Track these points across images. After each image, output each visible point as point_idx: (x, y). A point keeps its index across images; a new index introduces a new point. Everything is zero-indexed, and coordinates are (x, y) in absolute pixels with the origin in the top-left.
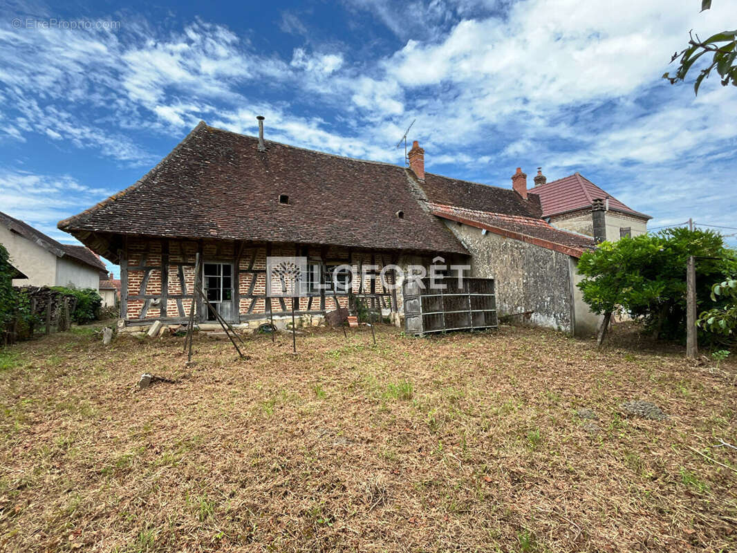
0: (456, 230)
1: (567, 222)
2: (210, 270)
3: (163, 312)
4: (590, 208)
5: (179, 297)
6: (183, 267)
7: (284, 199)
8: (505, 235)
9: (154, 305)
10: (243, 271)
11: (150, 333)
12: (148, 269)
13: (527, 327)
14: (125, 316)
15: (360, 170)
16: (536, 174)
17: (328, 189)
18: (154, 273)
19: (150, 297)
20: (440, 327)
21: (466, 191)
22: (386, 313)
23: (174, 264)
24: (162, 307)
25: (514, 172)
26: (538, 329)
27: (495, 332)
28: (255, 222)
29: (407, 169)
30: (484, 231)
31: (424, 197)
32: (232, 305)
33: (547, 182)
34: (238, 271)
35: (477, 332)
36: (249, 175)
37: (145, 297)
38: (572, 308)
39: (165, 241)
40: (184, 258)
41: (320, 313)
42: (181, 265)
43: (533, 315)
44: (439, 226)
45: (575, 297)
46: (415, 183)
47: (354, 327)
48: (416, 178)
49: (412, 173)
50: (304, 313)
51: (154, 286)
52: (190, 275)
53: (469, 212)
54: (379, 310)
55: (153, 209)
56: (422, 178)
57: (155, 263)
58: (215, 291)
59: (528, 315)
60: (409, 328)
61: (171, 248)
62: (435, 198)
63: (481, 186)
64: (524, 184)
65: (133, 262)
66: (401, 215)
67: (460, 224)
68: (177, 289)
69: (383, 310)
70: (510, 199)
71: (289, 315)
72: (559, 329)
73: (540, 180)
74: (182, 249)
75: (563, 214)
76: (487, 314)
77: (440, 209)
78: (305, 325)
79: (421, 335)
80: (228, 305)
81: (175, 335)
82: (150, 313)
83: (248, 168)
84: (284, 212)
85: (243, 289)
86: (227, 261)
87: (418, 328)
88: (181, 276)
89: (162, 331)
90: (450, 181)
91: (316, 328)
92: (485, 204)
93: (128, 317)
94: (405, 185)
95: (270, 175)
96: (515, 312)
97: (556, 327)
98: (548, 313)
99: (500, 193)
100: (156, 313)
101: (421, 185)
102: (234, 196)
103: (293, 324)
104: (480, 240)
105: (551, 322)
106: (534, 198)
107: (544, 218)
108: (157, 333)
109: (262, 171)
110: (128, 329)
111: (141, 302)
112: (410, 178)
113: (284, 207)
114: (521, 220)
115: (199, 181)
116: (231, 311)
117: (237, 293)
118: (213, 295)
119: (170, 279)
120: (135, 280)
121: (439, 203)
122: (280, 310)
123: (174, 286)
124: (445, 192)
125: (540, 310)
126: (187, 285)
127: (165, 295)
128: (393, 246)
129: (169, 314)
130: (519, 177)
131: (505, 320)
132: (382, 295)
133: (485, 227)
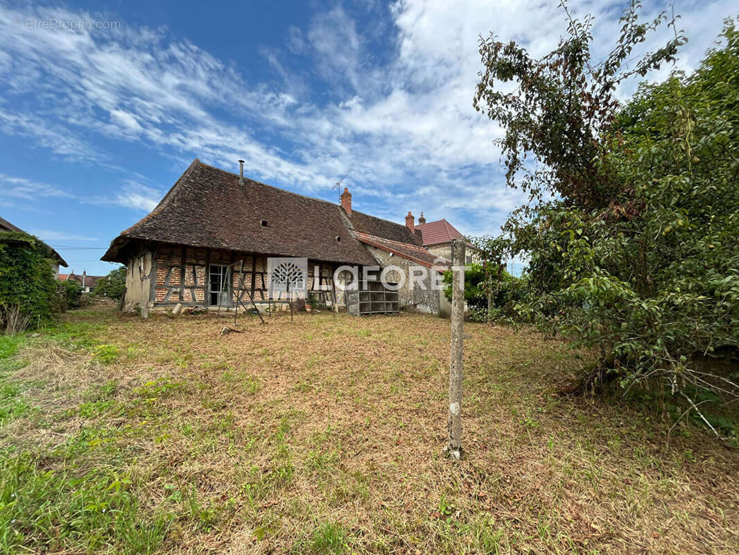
0: (373, 252)
1: (437, 250)
2: (214, 270)
3: (181, 298)
4: (450, 243)
5: (192, 288)
6: (196, 267)
7: (264, 224)
8: (403, 257)
9: (175, 293)
10: (236, 272)
11: (174, 312)
12: (172, 267)
13: (415, 313)
14: (154, 300)
15: (309, 205)
16: (420, 217)
17: (291, 217)
18: (175, 270)
19: (172, 287)
20: (368, 310)
21: (378, 225)
22: (329, 303)
23: (190, 264)
24: (180, 293)
25: (407, 214)
26: (420, 314)
27: (398, 314)
28: (249, 239)
29: (340, 207)
30: (391, 254)
31: (352, 227)
32: (228, 294)
33: (426, 222)
34: (233, 272)
35: (388, 314)
36: (237, 204)
37: (169, 286)
38: (439, 301)
39: (184, 248)
40: (196, 261)
41: (286, 302)
42: (194, 265)
43: (418, 306)
44: (362, 248)
45: (441, 295)
46: (345, 217)
47: (309, 312)
48: (346, 214)
49: (343, 210)
50: (277, 302)
51: (175, 279)
52: (201, 272)
53: (380, 239)
54: (324, 301)
55: (180, 226)
56: (349, 213)
57: (177, 263)
58: (216, 285)
59: (415, 305)
60: (351, 311)
61: (188, 254)
62: (358, 229)
63: (387, 222)
64: (413, 223)
65: (160, 261)
66: (339, 239)
67: (376, 248)
68: (191, 282)
69: (327, 302)
70: (404, 232)
71: (266, 303)
72: (432, 313)
73: (422, 220)
74: (195, 255)
75: (435, 245)
76: (394, 304)
77: (362, 236)
78: (277, 310)
79: (358, 315)
80: (225, 295)
81: (192, 314)
82: (171, 298)
83: (235, 198)
84: (265, 233)
85: (236, 285)
86: (225, 264)
87: (356, 311)
88: (194, 272)
89: (183, 311)
90: (367, 217)
91: (285, 312)
92: (389, 234)
93: (156, 300)
94: (339, 218)
95: (250, 204)
96: (408, 304)
97: (430, 312)
98: (426, 304)
99: (397, 227)
100: (177, 298)
101: (350, 219)
102: (230, 219)
103: (269, 309)
104: (389, 259)
105: (428, 310)
106: (418, 232)
107: (424, 246)
108: (179, 312)
109: (245, 201)
110: (157, 309)
111: (166, 290)
112: (342, 213)
113: (265, 229)
114: (411, 247)
115: (205, 206)
116: (227, 299)
117: (232, 286)
118: (215, 287)
119: (186, 275)
120: (162, 274)
121: (361, 232)
122: (261, 299)
123: (189, 280)
124: (365, 224)
125: (422, 303)
126: (198, 279)
127: (183, 286)
128: (336, 260)
129: (185, 299)
130: (410, 218)
131: (403, 309)
132: (326, 292)
133: (392, 251)
